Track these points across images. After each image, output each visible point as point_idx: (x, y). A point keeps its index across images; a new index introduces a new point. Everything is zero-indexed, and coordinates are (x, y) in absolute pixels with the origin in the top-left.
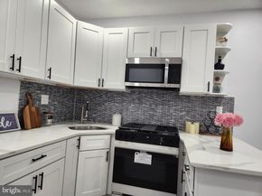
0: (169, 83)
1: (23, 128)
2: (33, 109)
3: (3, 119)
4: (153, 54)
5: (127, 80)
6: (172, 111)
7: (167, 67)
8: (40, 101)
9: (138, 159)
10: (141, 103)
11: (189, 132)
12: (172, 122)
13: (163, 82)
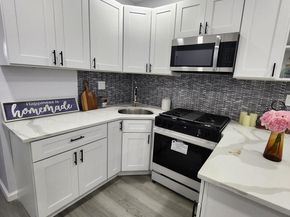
0: (218, 66)
1: (82, 109)
2: (90, 94)
3: (65, 103)
4: (203, 31)
5: (172, 65)
6: (225, 98)
7: (217, 47)
8: (97, 86)
9: (174, 146)
10: (191, 88)
11: (242, 124)
12: (224, 111)
13: (211, 66)
